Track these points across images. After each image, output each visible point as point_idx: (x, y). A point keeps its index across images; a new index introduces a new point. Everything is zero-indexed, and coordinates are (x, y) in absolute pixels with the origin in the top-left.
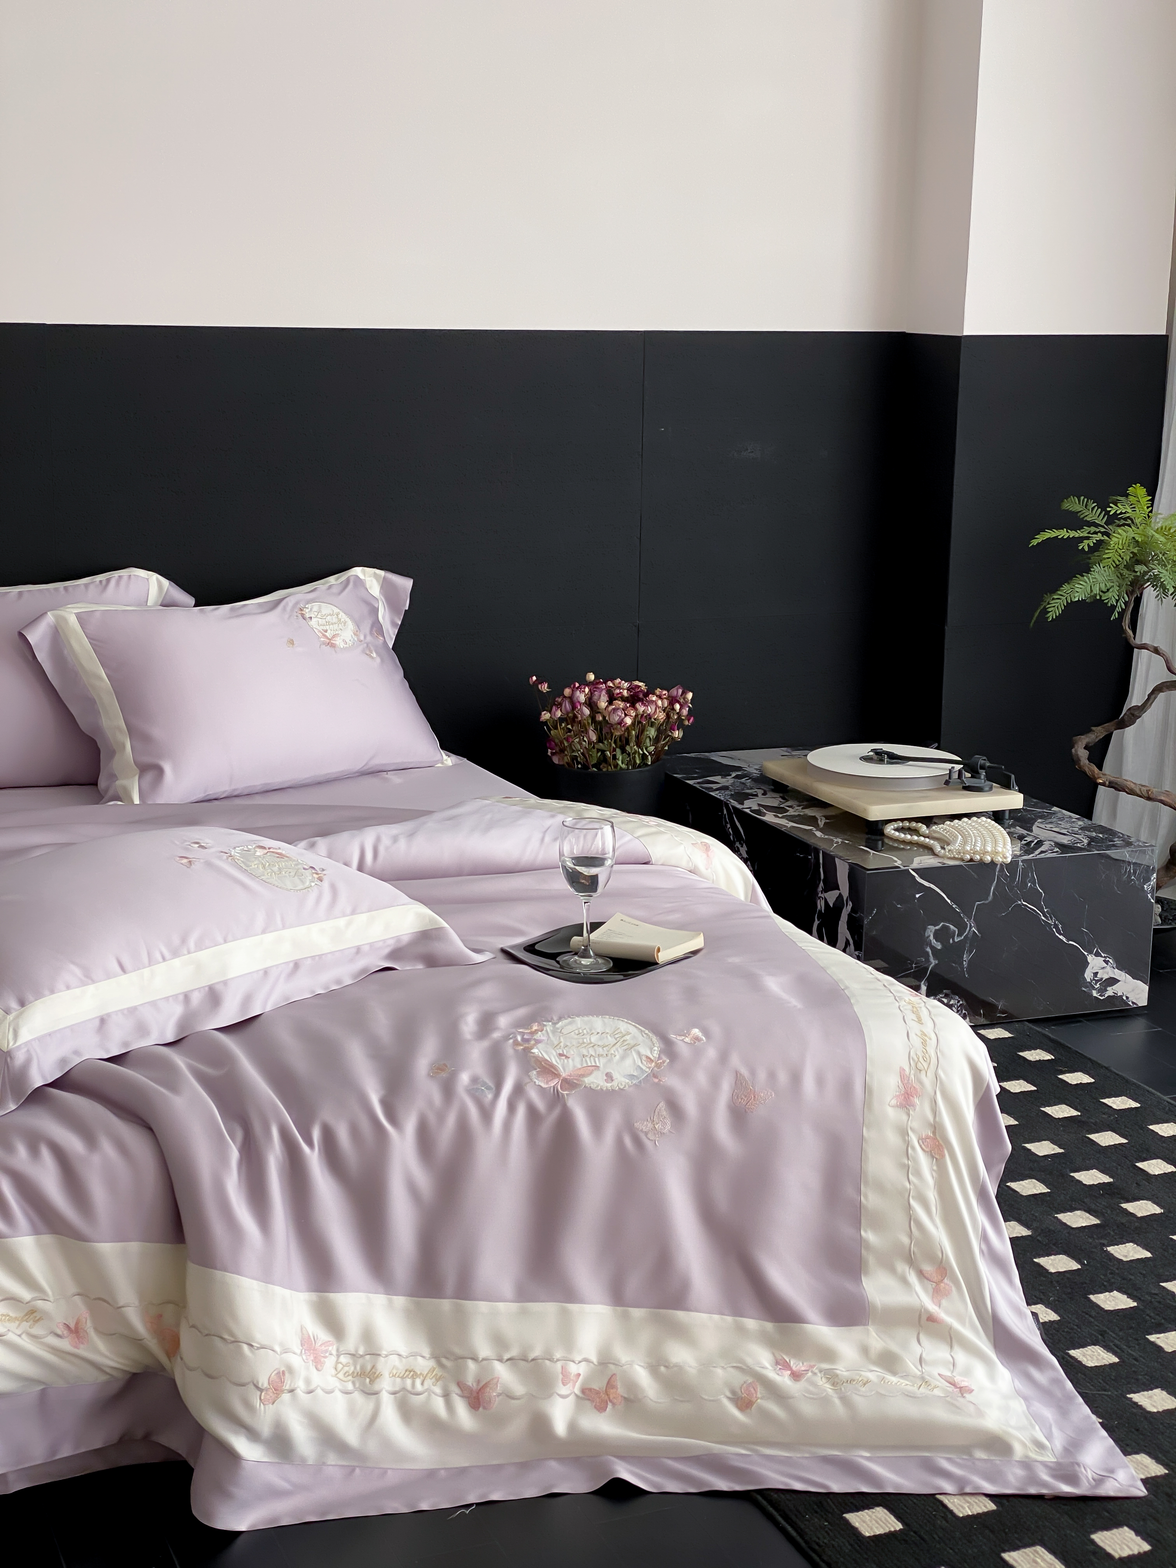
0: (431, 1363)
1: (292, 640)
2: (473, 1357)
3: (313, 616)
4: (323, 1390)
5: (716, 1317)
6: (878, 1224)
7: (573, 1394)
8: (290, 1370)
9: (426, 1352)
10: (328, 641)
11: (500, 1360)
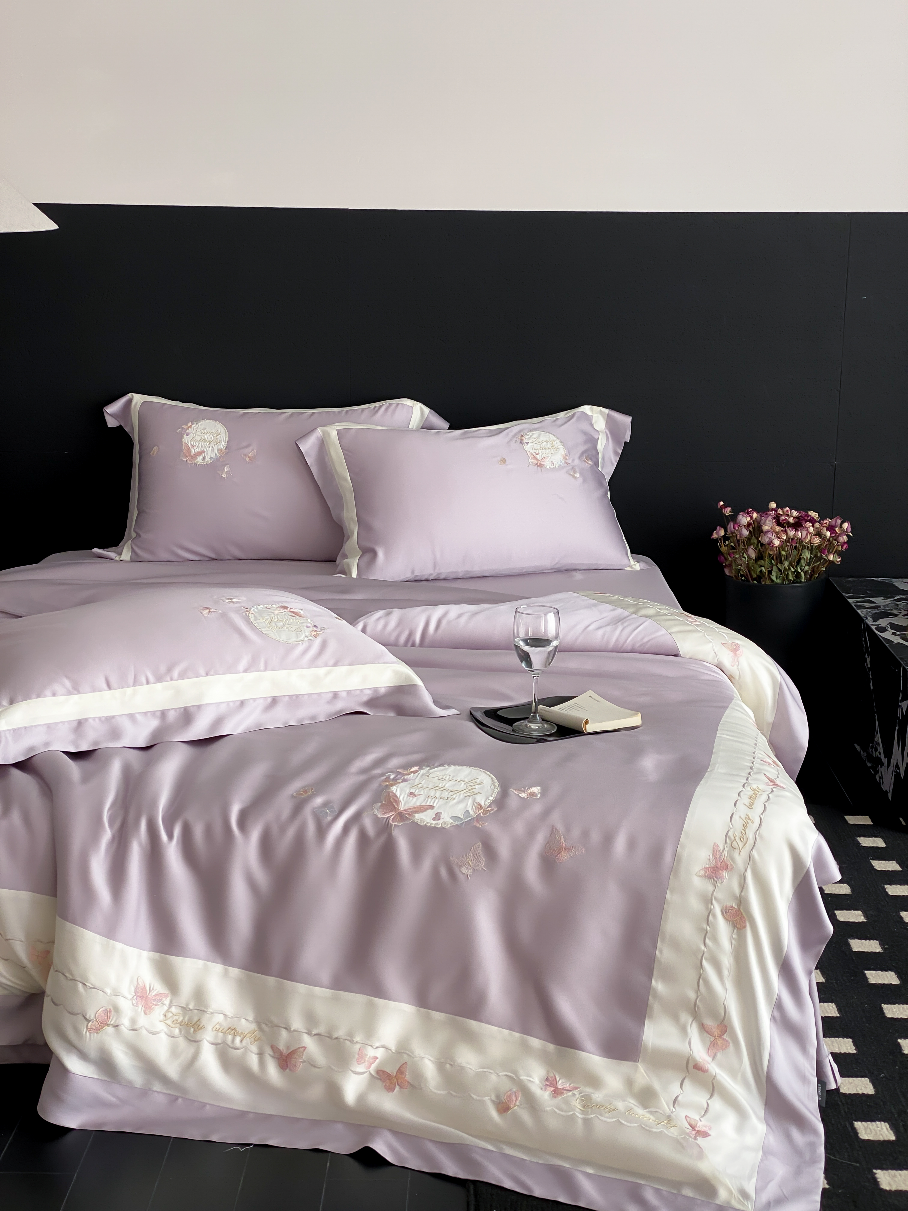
0: (253, 1026)
1: (505, 459)
2: (286, 1027)
3: (530, 441)
4: (147, 1030)
5: (506, 1031)
6: (669, 976)
7: (368, 1072)
8: (117, 1009)
9: (251, 1017)
10: (536, 462)
11: (309, 1033)
